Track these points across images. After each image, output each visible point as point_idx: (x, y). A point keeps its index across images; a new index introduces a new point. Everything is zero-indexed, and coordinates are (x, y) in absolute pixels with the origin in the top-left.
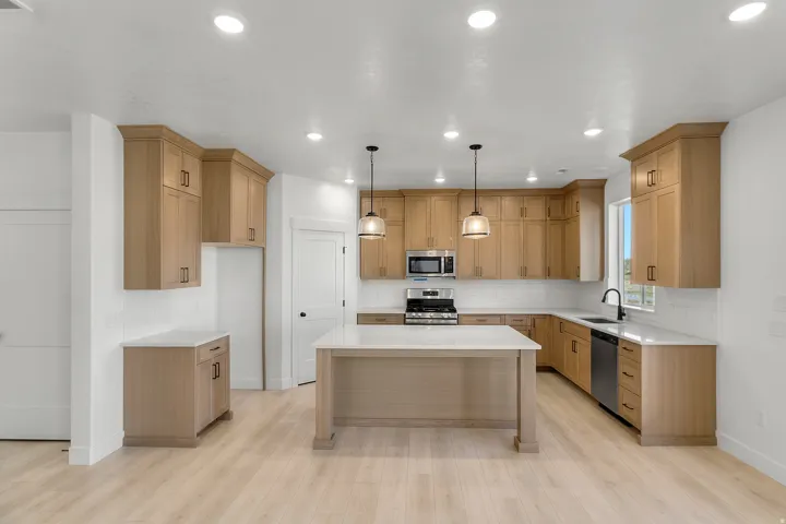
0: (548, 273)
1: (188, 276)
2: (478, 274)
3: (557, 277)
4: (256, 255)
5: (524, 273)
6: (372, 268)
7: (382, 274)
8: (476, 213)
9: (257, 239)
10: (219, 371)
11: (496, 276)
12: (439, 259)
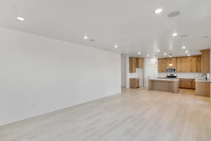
0: (197, 71)
1: (135, 72)
2: (181, 72)
3: (199, 72)
4: (142, 69)
5: (191, 71)
6: (161, 71)
7: (162, 71)
8: (171, 63)
9: (142, 67)
10: (138, 82)
11: (185, 72)
12: (172, 69)
